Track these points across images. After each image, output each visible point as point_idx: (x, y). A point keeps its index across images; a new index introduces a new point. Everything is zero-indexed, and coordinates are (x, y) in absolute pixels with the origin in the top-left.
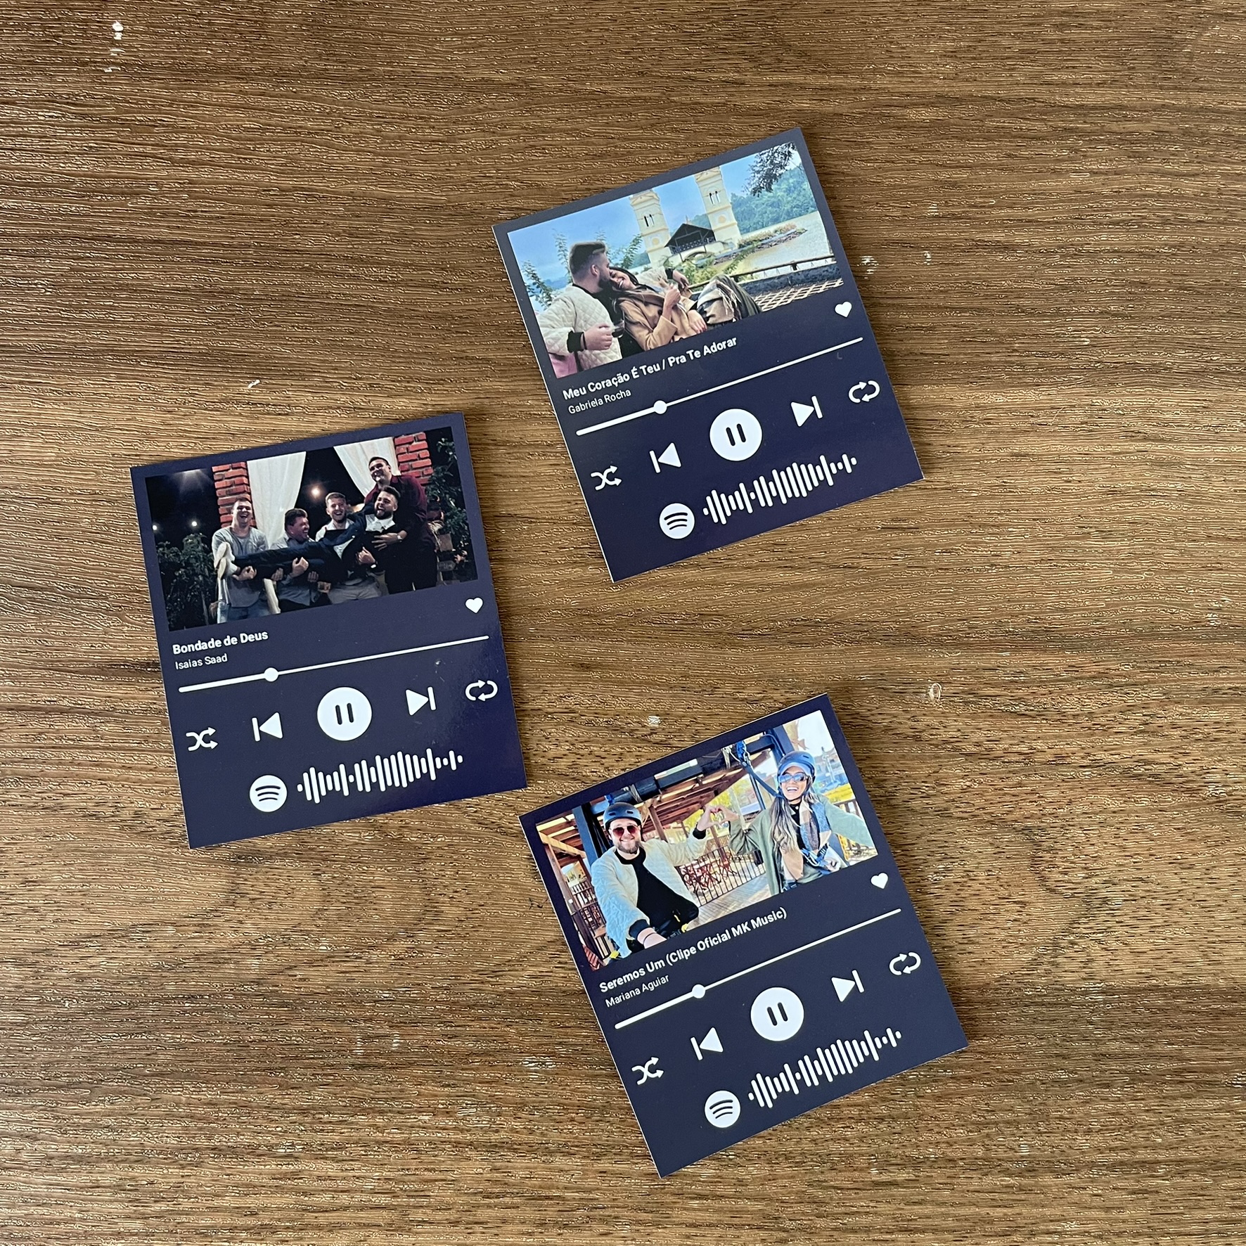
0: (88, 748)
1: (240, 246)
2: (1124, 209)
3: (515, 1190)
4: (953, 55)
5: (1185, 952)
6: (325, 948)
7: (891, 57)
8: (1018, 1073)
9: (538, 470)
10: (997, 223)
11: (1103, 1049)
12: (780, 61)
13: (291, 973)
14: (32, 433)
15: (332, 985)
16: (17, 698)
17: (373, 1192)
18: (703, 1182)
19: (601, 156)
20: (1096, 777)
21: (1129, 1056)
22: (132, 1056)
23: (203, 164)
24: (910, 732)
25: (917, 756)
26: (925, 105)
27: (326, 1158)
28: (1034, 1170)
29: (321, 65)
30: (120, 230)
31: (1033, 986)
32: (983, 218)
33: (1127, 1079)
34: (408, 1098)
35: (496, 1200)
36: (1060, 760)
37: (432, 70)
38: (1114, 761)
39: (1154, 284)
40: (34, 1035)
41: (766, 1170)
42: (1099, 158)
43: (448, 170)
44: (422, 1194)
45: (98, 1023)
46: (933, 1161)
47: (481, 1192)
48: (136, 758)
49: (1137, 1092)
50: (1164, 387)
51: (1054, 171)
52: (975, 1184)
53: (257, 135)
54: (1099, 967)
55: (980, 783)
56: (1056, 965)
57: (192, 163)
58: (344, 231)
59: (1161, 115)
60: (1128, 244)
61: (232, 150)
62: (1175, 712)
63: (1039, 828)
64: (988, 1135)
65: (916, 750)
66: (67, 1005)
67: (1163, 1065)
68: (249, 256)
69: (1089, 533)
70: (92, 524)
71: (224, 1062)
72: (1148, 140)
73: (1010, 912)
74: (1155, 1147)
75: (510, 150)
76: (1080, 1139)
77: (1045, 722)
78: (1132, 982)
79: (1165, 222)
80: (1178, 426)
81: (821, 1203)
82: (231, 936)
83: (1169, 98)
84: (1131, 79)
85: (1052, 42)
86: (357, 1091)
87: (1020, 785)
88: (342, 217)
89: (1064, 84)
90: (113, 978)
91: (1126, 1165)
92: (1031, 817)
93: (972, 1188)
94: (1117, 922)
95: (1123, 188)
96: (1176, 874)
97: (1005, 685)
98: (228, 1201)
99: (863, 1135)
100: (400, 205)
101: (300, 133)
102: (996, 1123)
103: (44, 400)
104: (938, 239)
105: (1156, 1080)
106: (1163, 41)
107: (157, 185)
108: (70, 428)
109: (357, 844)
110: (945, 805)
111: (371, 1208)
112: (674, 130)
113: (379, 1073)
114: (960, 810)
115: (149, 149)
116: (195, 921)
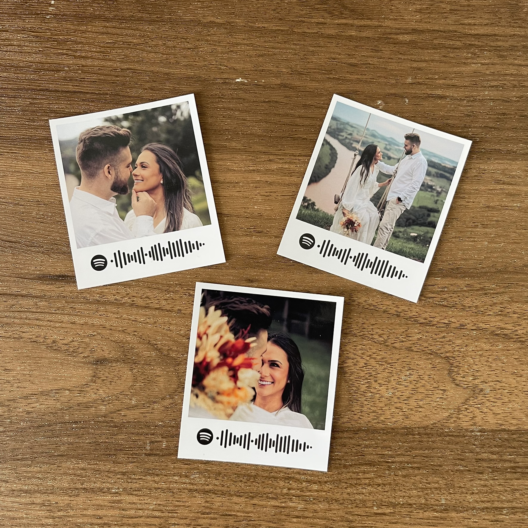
0: (33, 312)
1: (103, 94)
2: (496, 80)
3: (215, 511)
4: (420, 11)
5: (517, 414)
6: (134, 402)
7: (392, 12)
8: (440, 466)
9: (231, 193)
10: (438, 87)
11: (479, 457)
12: (342, 14)
13: (119, 412)
14: (12, 175)
15: (137, 418)
16: (3, 290)
17: (153, 510)
18: (299, 510)
19: (262, 56)
20: (479, 334)
21: (491, 460)
22: (50, 447)
23: (88, 58)
24: (395, 313)
25: (398, 324)
26: (407, 34)
27: (133, 495)
28: (447, 510)
29: (140, 15)
30: (52, 87)
31: (448, 428)
32: (432, 84)
33: (490, 470)
34: (169, 469)
35: (207, 515)
36: (462, 326)
37: (188, 17)
38: (487, 327)
39: (509, 114)
40: (8, 437)
41: (327, 506)
42: (484, 58)
43: (195, 61)
44: (174, 511)
45: (35, 432)
46: (402, 505)
47: (200, 512)
48: (54, 317)
49: (495, 476)
50: (513, 160)
51: (465, 63)
52: (421, 515)
53: (111, 45)
54: (478, 420)
55: (426, 336)
56: (459, 418)
57: (83, 57)
58: (149, 88)
59: (513, 39)
60: (497, 96)
61: (101, 52)
62: (515, 307)
63: (452, 357)
64: (427, 494)
65: (398, 321)
66: (22, 424)
67: (507, 465)
68: (107, 98)
69: (477, 225)
70: (37, 214)
71: (89, 451)
72: (507, 50)
73: (438, 394)
74: (502, 502)
75: (222, 53)
76: (469, 497)
77: (456, 309)
78: (494, 427)
79: (515, 86)
80: (518, 178)
81: (351, 521)
82: (93, 396)
83: (518, 31)
84: (500, 22)
85: (464, 6)
86: (147, 466)
87: (444, 337)
88: (148, 82)
89: (469, 24)
90: (42, 413)
91: (489, 509)
92: (449, 352)
93: (419, 517)
94: (487, 400)
95: (495, 71)
96: (514, 379)
97: (438, 293)
98: (89, 512)
99: (370, 492)
100: (173, 76)
101: (130, 44)
102: (431, 489)
103: (17, 160)
104: (411, 94)
105: (503, 471)
106: (514, 6)
107: (68, 67)
108: (28, 173)
109: (149, 357)
110: (410, 346)
111: (152, 517)
112: (294, 44)
113: (157, 458)
114: (416, 348)
115: (65, 51)
116: (78, 389)
